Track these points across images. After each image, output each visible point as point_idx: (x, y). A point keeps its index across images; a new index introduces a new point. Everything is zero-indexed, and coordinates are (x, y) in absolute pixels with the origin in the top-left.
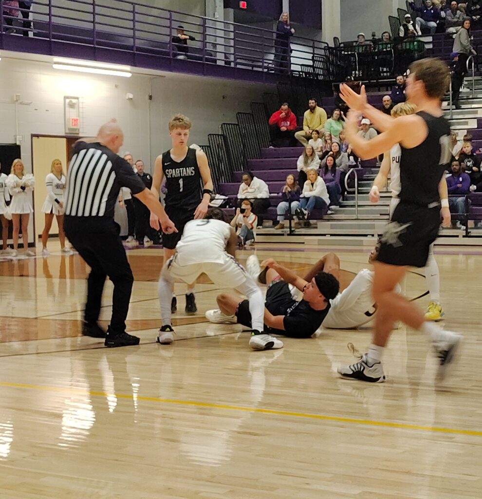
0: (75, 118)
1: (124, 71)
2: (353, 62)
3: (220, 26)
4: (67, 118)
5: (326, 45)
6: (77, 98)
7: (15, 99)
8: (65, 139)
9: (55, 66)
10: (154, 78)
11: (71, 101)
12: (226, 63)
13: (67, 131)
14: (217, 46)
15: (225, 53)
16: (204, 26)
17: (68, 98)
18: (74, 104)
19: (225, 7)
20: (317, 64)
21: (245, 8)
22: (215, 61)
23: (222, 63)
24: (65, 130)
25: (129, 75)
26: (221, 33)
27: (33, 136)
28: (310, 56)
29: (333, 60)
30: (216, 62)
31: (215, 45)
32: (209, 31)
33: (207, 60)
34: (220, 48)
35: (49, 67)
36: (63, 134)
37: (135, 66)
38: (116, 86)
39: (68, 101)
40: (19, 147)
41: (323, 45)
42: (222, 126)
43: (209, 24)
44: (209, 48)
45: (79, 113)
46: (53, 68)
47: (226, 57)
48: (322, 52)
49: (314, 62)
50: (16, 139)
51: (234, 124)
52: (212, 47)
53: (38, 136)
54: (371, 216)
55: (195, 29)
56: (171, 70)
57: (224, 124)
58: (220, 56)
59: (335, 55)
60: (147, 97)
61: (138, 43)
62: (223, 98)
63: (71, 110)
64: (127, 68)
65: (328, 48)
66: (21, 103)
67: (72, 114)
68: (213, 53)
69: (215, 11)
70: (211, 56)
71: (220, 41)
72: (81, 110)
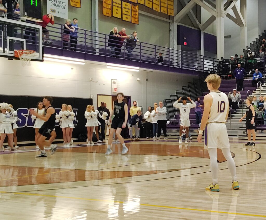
0: (116, 88)
1: (136, 69)
2: (229, 67)
3: (176, 52)
4: (112, 88)
5: (218, 60)
6: (117, 80)
7: (91, 80)
8: (111, 96)
9: (108, 67)
10: (149, 72)
11: (114, 81)
12: (178, 66)
13: (112, 93)
16: (169, 52)
17: (113, 80)
18: (115, 82)
19: (178, 44)
20: (215, 68)
21: (186, 45)
22: (174, 66)
23: (176, 67)
24: (111, 93)
25: (138, 71)
26: (176, 55)
27: (98, 95)
28: (212, 65)
29: (221, 66)
31: (174, 59)
32: (171, 54)
33: (170, 65)
34: (176, 61)
35: (105, 67)
36: (111, 94)
37: (141, 67)
38: (133, 75)
39: (113, 81)
40: (92, 99)
42: (176, 91)
43: (171, 51)
44: (171, 60)
45: (117, 86)
46: (107, 68)
47: (178, 64)
48: (217, 63)
49: (213, 67)
50: (91, 96)
51: (181, 91)
53: (100, 95)
54: (236, 128)
55: (166, 53)
56: (155, 69)
58: (176, 64)
59: (222, 64)
60: (146, 80)
61: (142, 58)
62: (177, 80)
63: (114, 84)
64: (138, 68)
65: (219, 62)
66: (93, 82)
67: (114, 86)
69: (174, 46)
70: (172, 63)
71: (176, 58)
72: (118, 85)
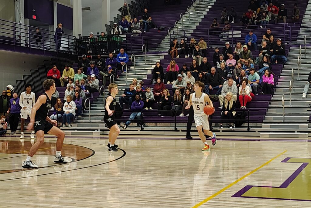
2: (88, 46)
5: (75, 38)
12: (26, 45)
14: (21, 37)
15: (25, 41)
16: (14, 27)
19: (25, 18)
20: (71, 47)
21: (35, 19)
23: (24, 46)
28: (67, 43)
29: (78, 45)
30: (21, 45)
31: (20, 37)
33: (16, 43)
41: (74, 38)
42: (23, 76)
43: (17, 26)
44: (17, 38)
48: (73, 41)
49: (69, 46)
51: (29, 75)
52: (18, 37)
54: (97, 121)
57: (24, 75)
59: (80, 43)
62: (24, 62)
65: (76, 39)
68: (19, 40)
69: (20, 20)
71: (23, 34)
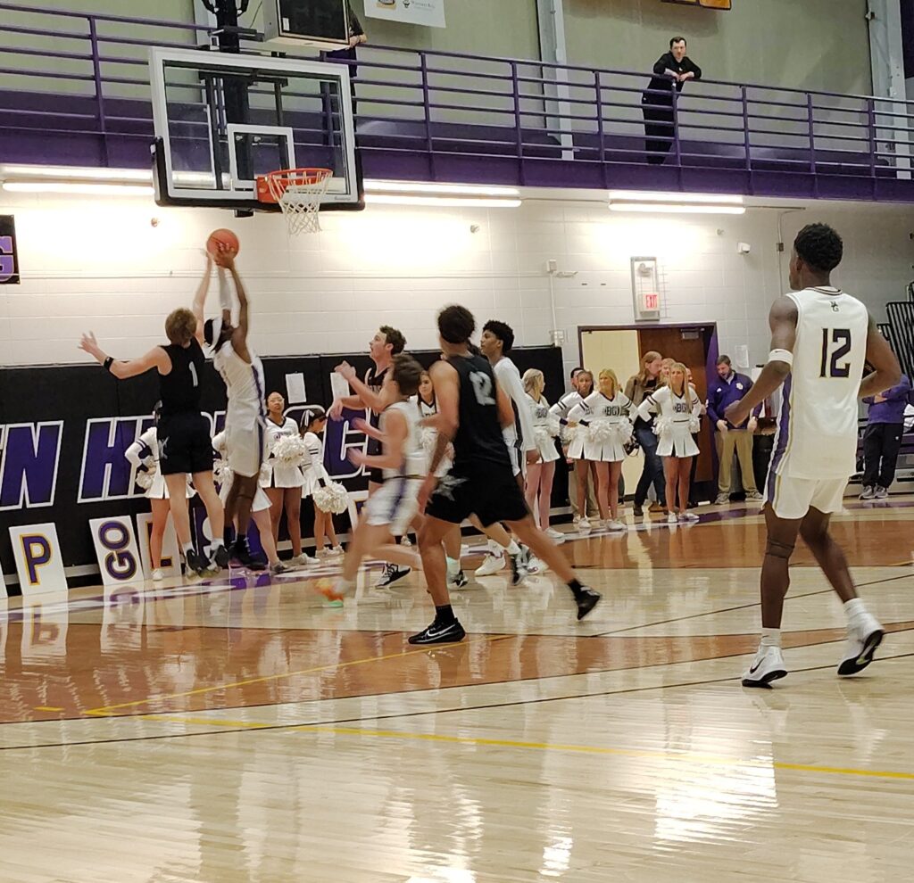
0: (651, 293)
1: (732, 204)
3: (901, 109)
4: (637, 294)
6: (654, 259)
7: (548, 270)
8: (636, 332)
9: (614, 207)
10: (786, 213)
11: (642, 265)
13: (639, 318)
14: (897, 146)
15: (911, 158)
17: (637, 260)
18: (649, 269)
19: (906, 77)
22: (894, 172)
23: (907, 176)
24: (636, 316)
25: (741, 211)
26: (902, 123)
27: (581, 330)
30: (895, 175)
31: (892, 145)
32: (880, 122)
33: (878, 173)
34: (901, 150)
35: (601, 208)
36: (633, 323)
37: (751, 194)
38: (720, 233)
39: (637, 265)
40: (559, 349)
42: (910, 287)
43: (877, 108)
44: (882, 150)
45: (657, 284)
46: (610, 211)
50: (553, 337)
52: (886, 149)
53: (590, 329)
55: (855, 119)
58: (903, 163)
60: (776, 248)
61: (755, 154)
63: (644, 280)
64: (738, 198)
67: (646, 287)
69: (890, 86)
70: (886, 164)
71: (902, 136)
72: (660, 279)
